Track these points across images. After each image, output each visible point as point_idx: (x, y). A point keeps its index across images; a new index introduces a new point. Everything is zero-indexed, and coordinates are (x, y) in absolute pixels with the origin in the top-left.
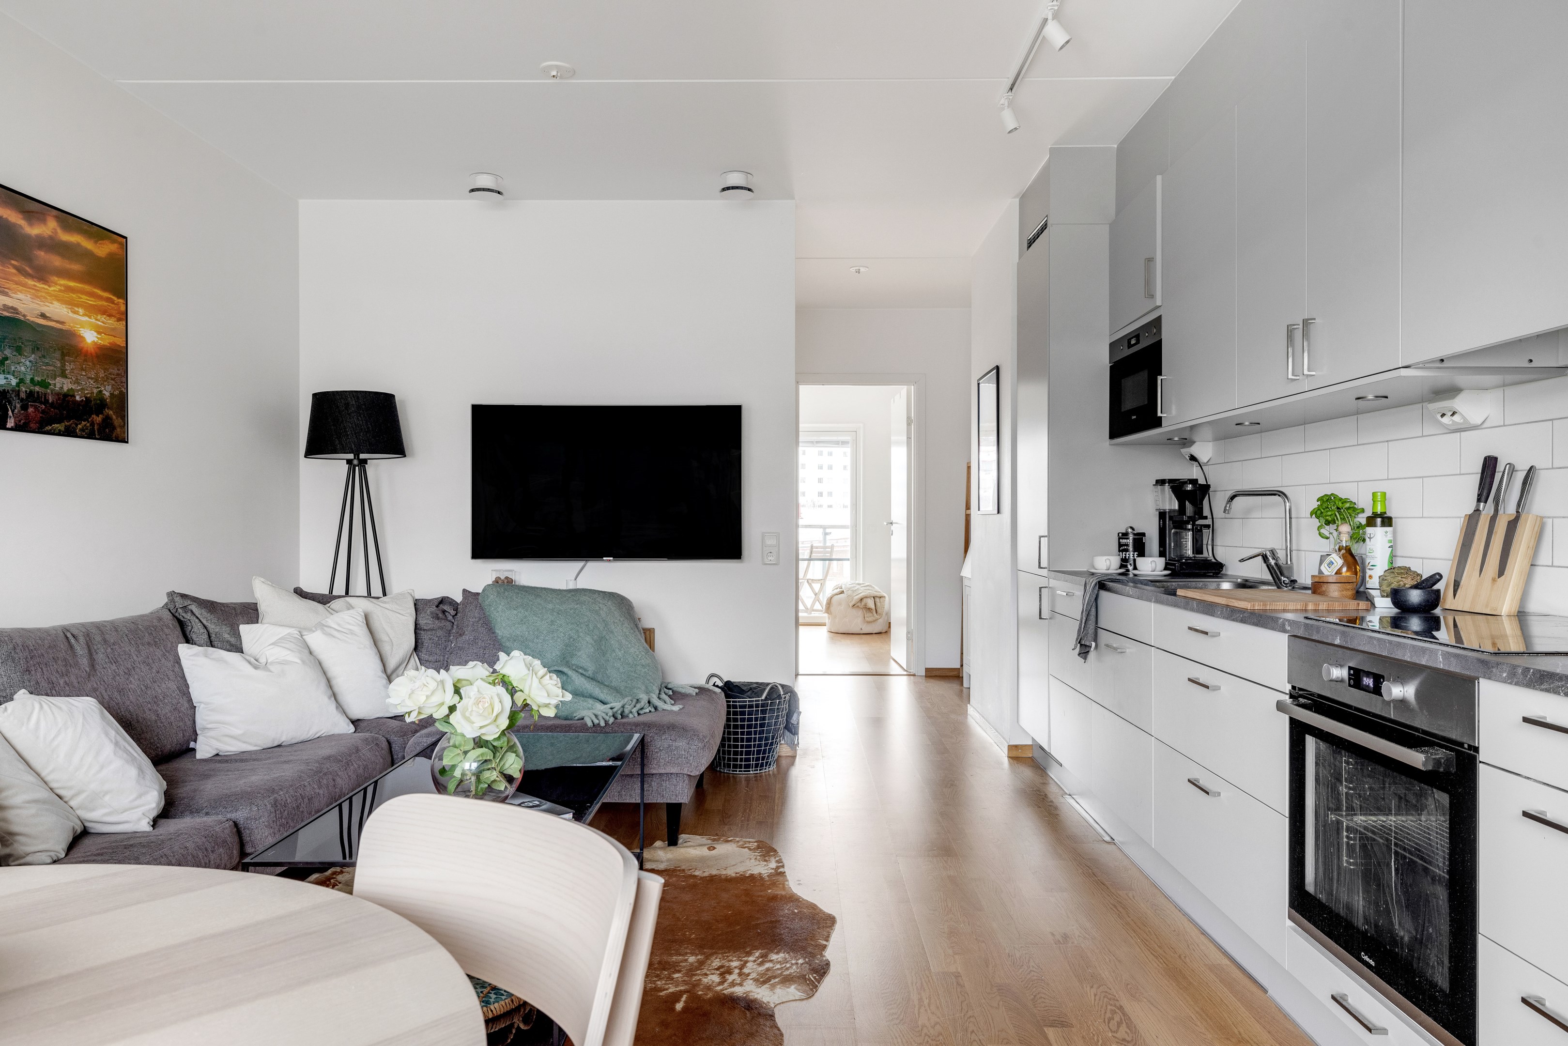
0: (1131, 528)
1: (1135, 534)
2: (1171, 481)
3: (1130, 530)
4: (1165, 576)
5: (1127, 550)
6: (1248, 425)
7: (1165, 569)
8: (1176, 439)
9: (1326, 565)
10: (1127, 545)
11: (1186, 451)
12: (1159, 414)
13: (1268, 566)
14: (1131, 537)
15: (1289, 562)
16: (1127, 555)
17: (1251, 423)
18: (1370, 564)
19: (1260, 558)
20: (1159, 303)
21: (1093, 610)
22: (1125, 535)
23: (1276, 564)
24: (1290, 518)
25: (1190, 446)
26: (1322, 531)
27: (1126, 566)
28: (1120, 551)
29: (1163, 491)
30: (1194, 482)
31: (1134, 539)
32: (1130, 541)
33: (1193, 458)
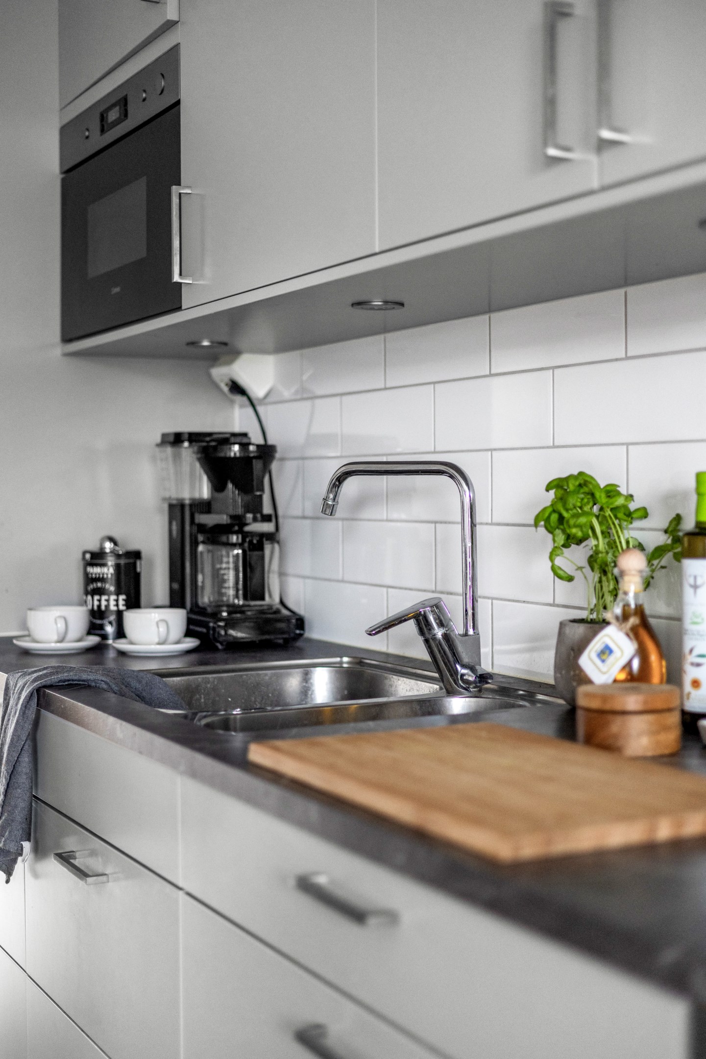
0: (111, 539)
1: (118, 556)
2: (194, 438)
3: (108, 546)
4: (189, 652)
5: (100, 592)
6: (379, 308)
7: (189, 633)
8: (206, 343)
9: (594, 656)
10: (102, 579)
11: (220, 373)
12: (176, 278)
13: (427, 641)
14: (111, 561)
15: (471, 632)
16: (104, 603)
17: (386, 302)
18: (695, 653)
19: (411, 623)
20: (172, 15)
21: (26, 759)
22: (96, 558)
23: (446, 637)
24: (473, 525)
25: (230, 362)
26: (558, 561)
27: (101, 627)
28: (87, 593)
29: (177, 458)
30: (242, 438)
31: (118, 567)
32: (108, 571)
33: (237, 388)
